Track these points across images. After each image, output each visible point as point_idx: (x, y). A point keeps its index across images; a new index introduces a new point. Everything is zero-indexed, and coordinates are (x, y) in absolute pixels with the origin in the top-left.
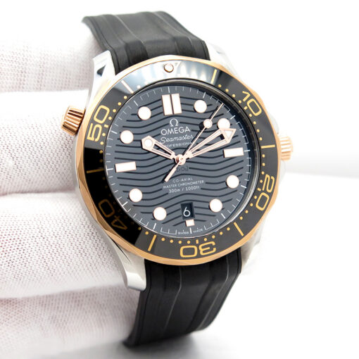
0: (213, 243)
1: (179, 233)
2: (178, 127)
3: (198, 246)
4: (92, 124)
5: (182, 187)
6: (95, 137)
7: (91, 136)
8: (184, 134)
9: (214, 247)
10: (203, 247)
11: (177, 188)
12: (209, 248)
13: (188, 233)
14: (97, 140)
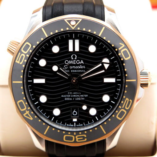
0: (85, 136)
1: (67, 125)
2: (76, 60)
3: (75, 136)
4: (20, 53)
5: (73, 97)
6: (21, 61)
7: (18, 61)
8: (79, 65)
9: (85, 138)
10: (78, 137)
11: (70, 97)
12: (82, 138)
13: (73, 125)
14: (21, 63)
